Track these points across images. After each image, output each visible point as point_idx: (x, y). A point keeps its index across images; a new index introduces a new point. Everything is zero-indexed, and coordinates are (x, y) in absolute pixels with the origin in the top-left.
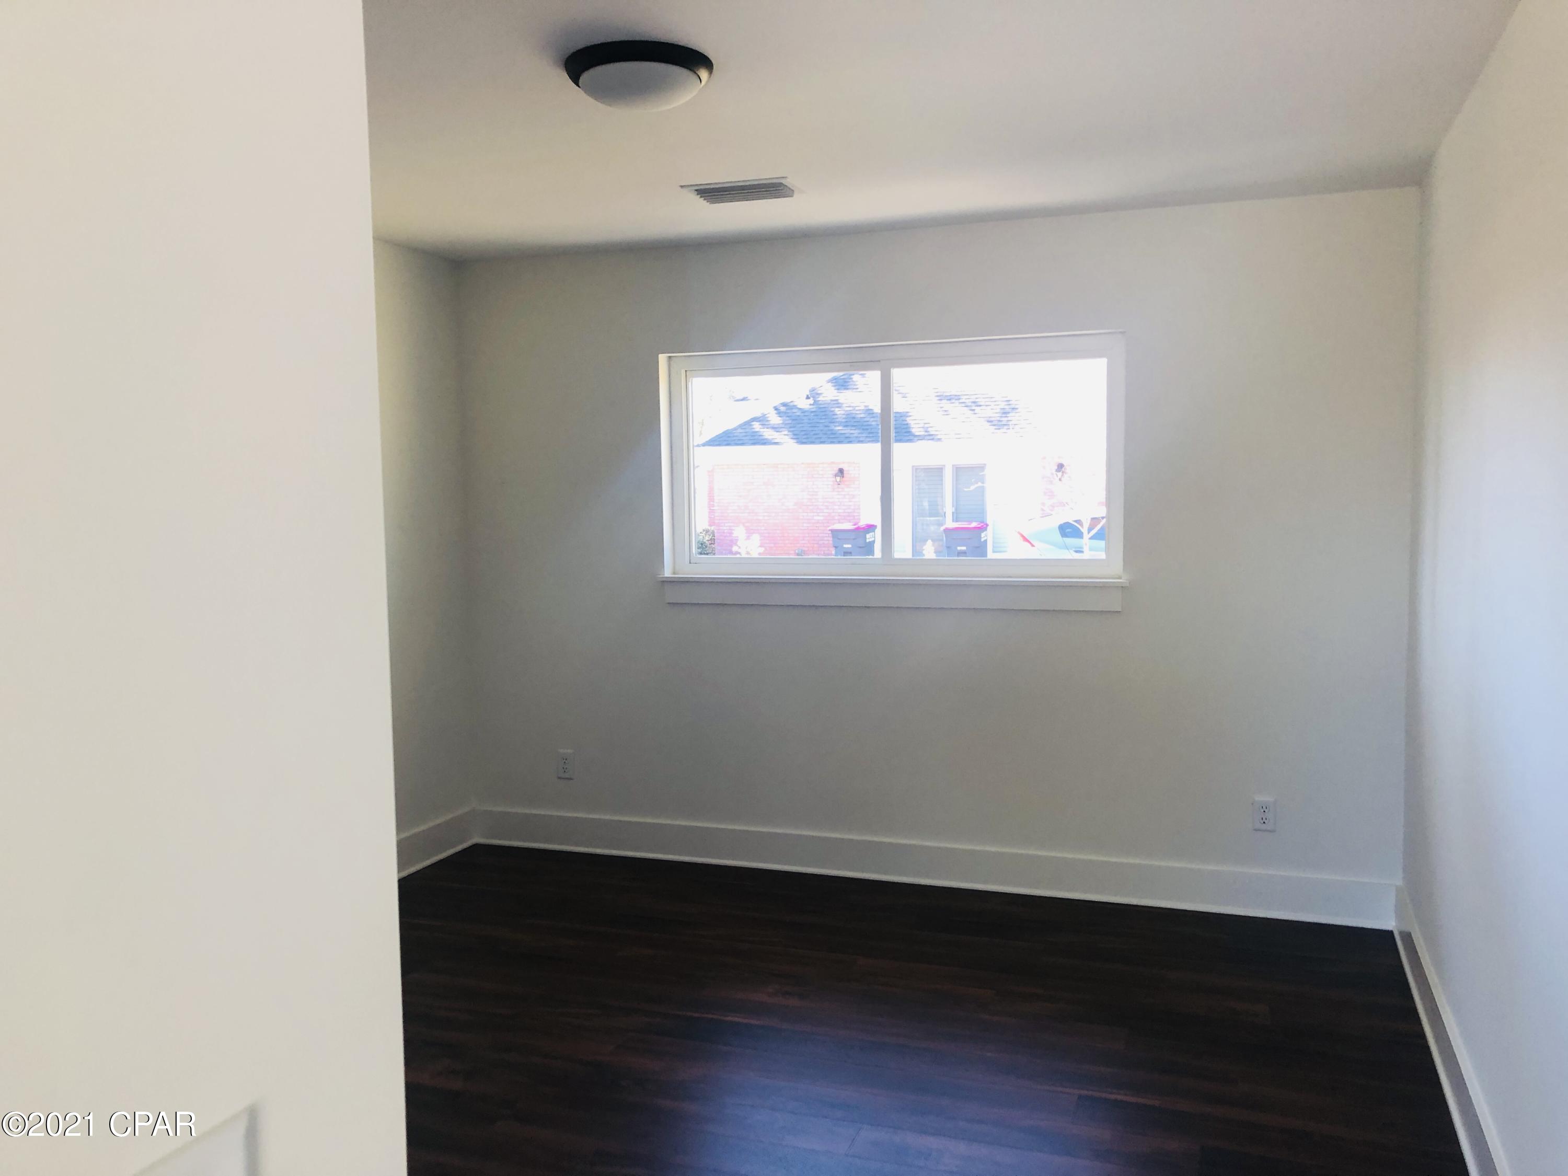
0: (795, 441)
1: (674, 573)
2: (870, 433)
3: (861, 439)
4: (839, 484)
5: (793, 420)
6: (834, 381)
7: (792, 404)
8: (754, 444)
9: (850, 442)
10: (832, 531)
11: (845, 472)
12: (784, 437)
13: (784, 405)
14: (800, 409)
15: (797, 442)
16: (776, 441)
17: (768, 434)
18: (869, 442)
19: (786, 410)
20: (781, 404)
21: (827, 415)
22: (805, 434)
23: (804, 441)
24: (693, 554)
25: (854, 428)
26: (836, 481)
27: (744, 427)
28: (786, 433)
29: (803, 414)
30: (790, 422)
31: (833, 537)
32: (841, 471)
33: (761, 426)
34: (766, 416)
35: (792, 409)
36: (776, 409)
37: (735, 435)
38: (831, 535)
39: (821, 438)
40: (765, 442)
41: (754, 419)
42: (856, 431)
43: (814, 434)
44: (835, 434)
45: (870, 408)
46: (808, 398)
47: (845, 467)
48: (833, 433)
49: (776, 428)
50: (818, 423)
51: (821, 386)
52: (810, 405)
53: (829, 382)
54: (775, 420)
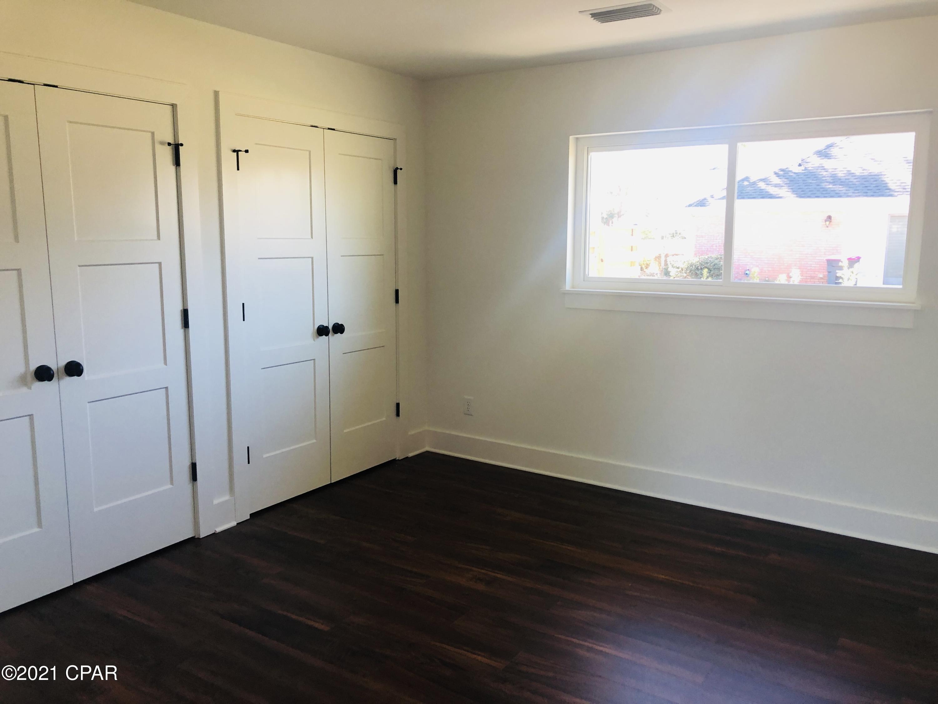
0: (796, 196)
1: (573, 288)
2: (855, 190)
3: (849, 194)
4: (827, 227)
5: (791, 181)
6: (819, 153)
7: (787, 170)
8: (763, 198)
9: (840, 197)
10: (827, 261)
11: (832, 219)
12: (784, 192)
13: (782, 170)
14: (795, 173)
15: (797, 197)
16: (780, 196)
17: (772, 190)
18: (856, 196)
19: (784, 174)
20: (780, 169)
21: (817, 177)
22: (802, 191)
23: (803, 196)
24: (586, 275)
25: (842, 187)
26: (826, 225)
27: (753, 186)
28: (787, 190)
29: (797, 177)
30: (788, 182)
31: (828, 265)
32: (829, 218)
33: (766, 186)
34: (769, 178)
35: (788, 173)
36: (776, 173)
37: (747, 191)
38: (826, 263)
39: (815, 194)
40: (771, 196)
41: (761, 180)
42: (844, 189)
43: (810, 191)
44: (827, 191)
45: (852, 172)
46: (800, 165)
47: (833, 216)
48: (825, 190)
49: (776, 186)
50: (811, 183)
51: (809, 157)
52: (803, 170)
53: (814, 154)
54: (776, 180)
